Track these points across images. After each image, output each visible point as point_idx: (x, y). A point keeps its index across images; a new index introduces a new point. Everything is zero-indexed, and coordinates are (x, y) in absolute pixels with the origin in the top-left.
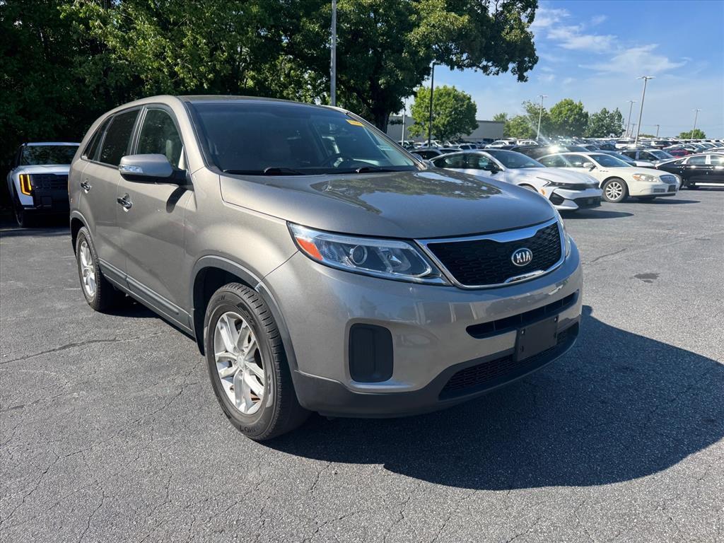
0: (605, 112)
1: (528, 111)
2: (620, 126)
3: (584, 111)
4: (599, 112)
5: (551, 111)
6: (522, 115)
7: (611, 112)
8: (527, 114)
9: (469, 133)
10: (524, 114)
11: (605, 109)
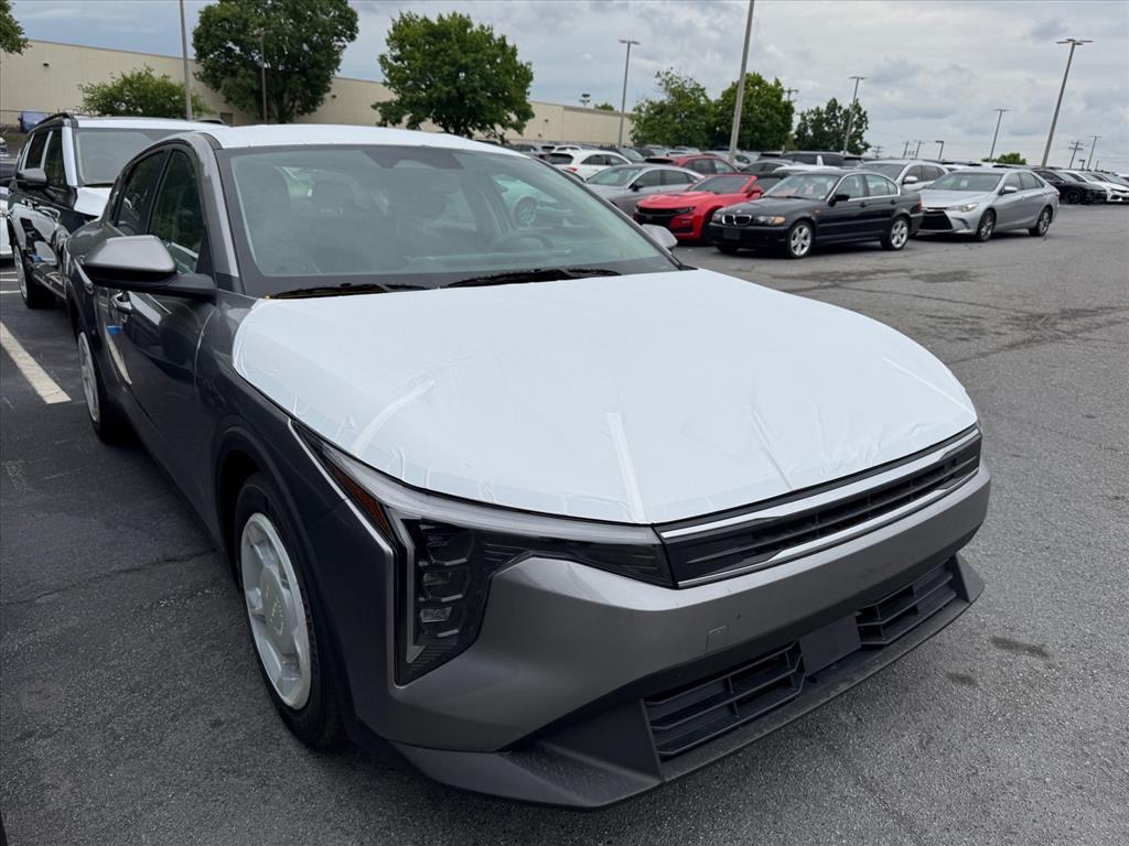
0: (833, 106)
1: (670, 92)
2: (859, 136)
3: (785, 98)
4: (823, 107)
5: (723, 96)
6: (658, 101)
7: (846, 106)
8: (665, 98)
10: (661, 99)
11: (835, 100)
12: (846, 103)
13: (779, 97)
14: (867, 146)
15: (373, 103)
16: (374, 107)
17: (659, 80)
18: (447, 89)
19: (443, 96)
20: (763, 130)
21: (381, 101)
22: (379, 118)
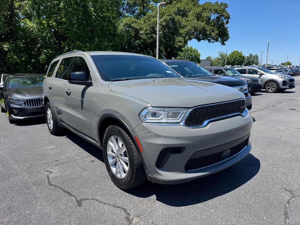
4: (249, 55)
12: (253, 55)
13: (242, 55)
14: (259, 63)
17: (219, 53)
20: (239, 62)
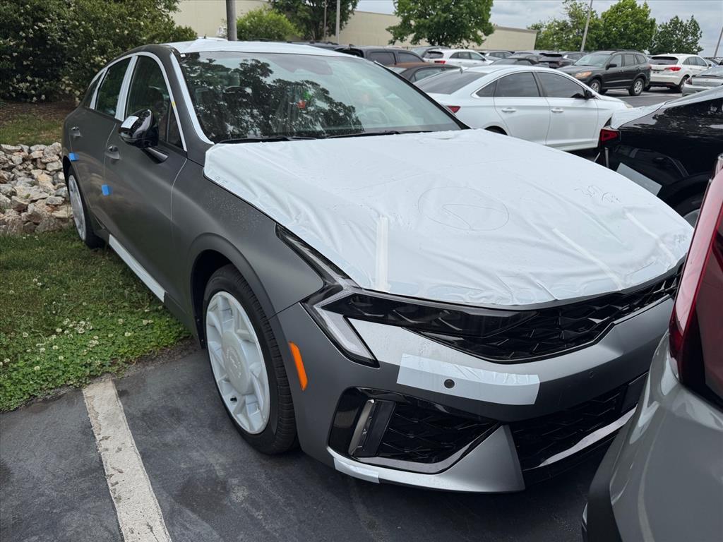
1: (571, 15)
2: (695, 42)
3: (651, 17)
5: (603, 16)
6: (561, 20)
7: (685, 22)
8: (568, 19)
9: (478, 41)
10: (564, 19)
11: (677, 17)
15: (387, 27)
16: (388, 30)
18: (445, 15)
19: (442, 20)
21: (392, 25)
22: (391, 37)
